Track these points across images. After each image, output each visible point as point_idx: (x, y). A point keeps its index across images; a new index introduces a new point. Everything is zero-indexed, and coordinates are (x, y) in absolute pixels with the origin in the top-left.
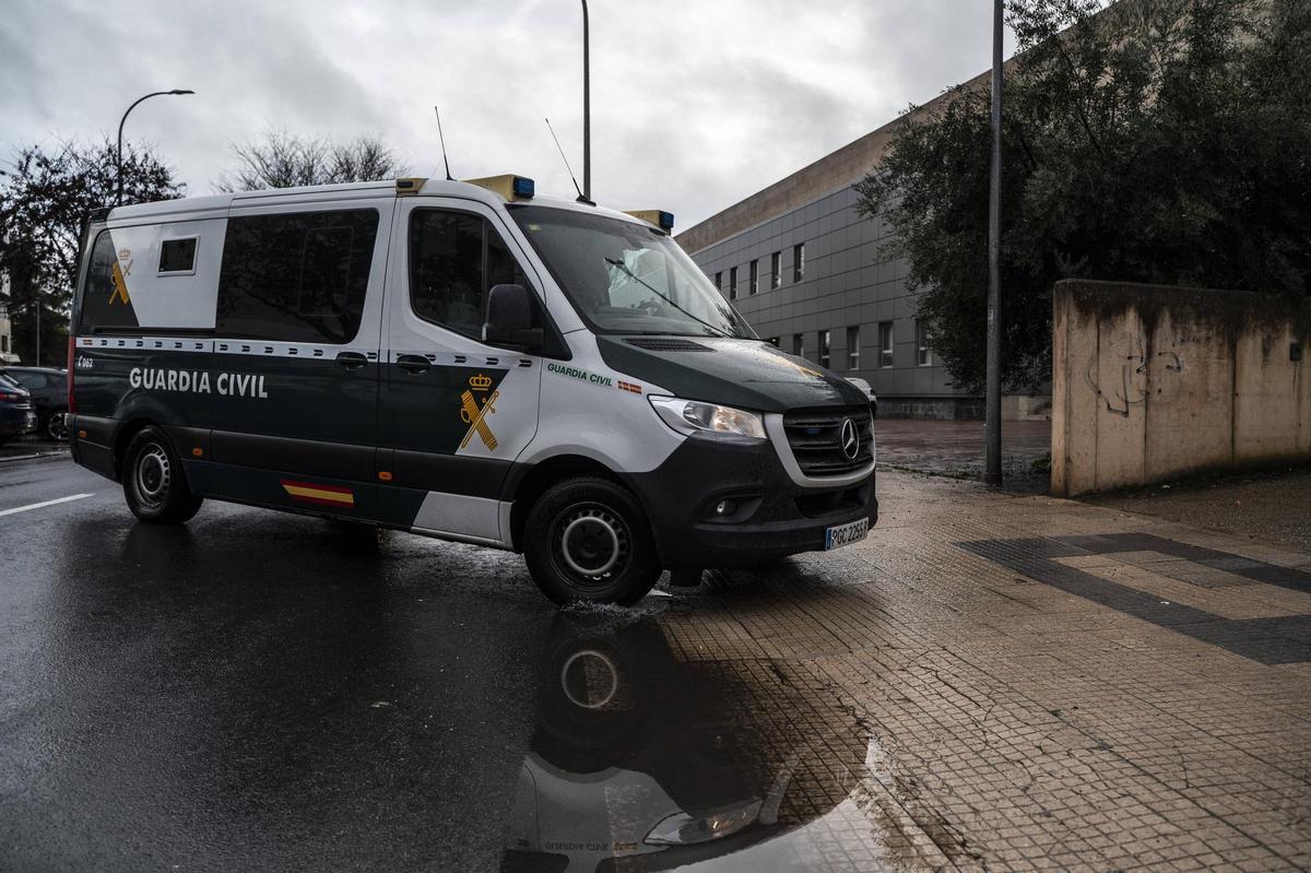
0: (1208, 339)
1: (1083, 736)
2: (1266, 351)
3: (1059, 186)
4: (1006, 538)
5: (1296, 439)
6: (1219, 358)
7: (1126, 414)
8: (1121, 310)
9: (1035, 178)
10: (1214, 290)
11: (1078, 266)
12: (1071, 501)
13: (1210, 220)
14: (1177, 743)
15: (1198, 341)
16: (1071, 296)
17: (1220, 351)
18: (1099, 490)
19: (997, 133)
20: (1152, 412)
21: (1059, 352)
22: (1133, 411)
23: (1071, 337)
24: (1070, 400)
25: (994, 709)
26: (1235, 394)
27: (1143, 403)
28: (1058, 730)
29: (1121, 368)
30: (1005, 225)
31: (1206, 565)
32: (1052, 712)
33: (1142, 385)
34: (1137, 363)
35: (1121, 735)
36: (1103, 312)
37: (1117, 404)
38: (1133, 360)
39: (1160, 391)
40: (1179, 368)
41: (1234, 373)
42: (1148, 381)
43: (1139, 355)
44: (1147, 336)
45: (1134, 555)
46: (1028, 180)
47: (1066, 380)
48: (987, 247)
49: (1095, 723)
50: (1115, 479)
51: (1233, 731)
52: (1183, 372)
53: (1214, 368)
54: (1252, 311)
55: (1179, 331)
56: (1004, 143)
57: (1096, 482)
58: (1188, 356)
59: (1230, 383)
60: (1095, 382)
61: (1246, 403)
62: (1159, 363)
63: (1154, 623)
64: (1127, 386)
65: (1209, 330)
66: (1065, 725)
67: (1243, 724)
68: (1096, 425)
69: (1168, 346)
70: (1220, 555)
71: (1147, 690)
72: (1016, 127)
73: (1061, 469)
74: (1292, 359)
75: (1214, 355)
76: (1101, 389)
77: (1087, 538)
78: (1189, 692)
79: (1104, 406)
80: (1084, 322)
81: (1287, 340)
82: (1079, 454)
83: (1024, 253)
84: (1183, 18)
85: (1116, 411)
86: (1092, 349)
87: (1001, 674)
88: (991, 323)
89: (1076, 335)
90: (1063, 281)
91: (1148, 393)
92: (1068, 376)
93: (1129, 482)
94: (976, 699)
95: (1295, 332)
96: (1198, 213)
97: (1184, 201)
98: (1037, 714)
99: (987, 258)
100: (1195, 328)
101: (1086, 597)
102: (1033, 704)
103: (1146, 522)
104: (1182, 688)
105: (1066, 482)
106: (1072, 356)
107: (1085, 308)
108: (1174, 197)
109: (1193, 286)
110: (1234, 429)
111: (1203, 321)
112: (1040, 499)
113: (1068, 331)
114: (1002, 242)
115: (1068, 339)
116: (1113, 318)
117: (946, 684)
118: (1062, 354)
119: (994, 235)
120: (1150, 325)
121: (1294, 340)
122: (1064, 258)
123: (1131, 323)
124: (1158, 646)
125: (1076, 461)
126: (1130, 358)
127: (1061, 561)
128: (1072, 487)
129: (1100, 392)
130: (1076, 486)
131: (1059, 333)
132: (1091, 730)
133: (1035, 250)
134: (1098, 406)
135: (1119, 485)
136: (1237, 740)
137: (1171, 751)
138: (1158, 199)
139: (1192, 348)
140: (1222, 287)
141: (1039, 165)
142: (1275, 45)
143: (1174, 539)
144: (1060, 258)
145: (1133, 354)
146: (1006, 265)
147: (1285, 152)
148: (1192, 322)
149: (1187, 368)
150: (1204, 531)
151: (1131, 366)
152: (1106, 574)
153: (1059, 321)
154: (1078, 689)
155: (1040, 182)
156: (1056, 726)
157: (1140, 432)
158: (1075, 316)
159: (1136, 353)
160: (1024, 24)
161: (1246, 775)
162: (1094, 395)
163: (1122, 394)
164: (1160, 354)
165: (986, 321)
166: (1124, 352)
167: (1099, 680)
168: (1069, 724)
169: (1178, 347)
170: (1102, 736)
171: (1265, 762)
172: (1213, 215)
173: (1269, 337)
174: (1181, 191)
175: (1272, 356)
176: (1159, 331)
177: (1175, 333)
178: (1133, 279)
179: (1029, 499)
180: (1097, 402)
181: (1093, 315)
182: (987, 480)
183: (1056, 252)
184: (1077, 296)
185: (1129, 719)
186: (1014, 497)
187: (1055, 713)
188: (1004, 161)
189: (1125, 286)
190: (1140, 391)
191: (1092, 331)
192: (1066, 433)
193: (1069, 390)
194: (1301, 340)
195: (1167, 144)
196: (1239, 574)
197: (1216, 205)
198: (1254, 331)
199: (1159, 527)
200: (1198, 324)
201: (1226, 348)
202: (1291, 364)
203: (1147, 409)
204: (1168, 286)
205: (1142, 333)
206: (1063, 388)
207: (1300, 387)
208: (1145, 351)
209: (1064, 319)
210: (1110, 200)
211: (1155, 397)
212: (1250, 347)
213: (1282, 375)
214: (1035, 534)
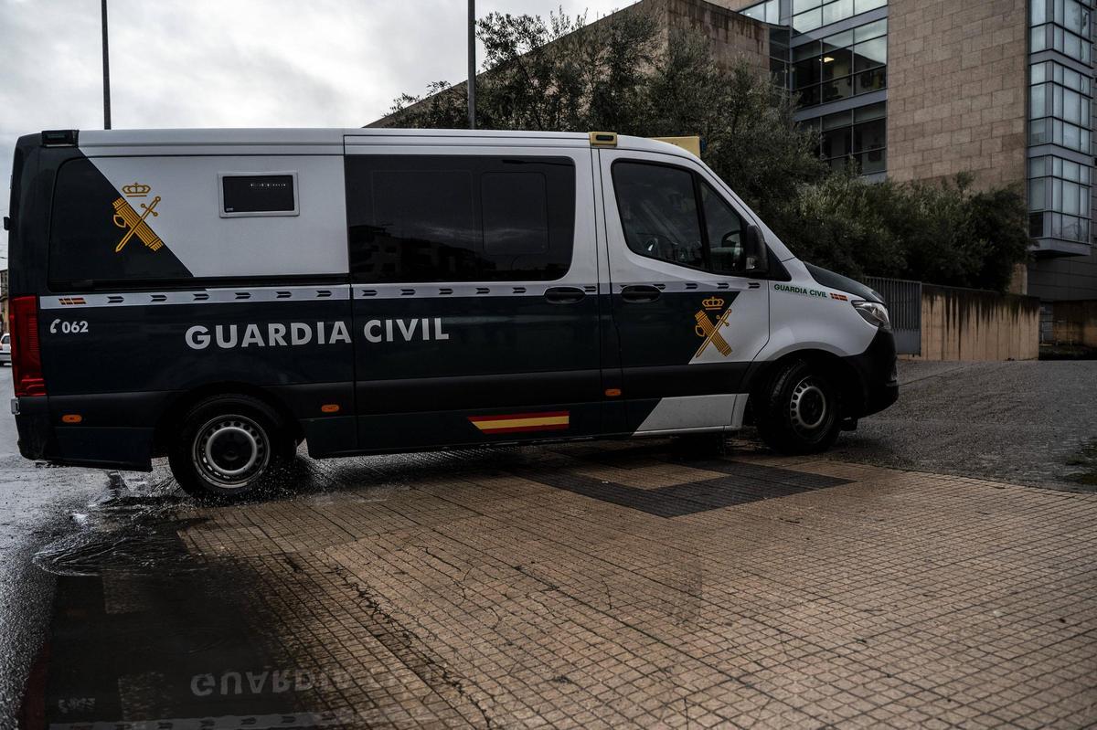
1: (538, 582)
14: (604, 579)
19: (473, 124)
25: (472, 572)
28: (520, 580)
35: (566, 579)
49: (547, 572)
51: (642, 566)
66: (524, 576)
67: (649, 560)
71: (585, 545)
78: (614, 542)
87: (477, 544)
94: (458, 566)
98: (504, 571)
102: (501, 564)
104: (609, 540)
117: (433, 557)
124: (593, 512)
132: (544, 577)
136: (645, 571)
137: (600, 585)
154: (535, 549)
156: (518, 578)
160: (491, 39)
168: (527, 575)
170: (552, 580)
185: (571, 566)
187: (517, 568)
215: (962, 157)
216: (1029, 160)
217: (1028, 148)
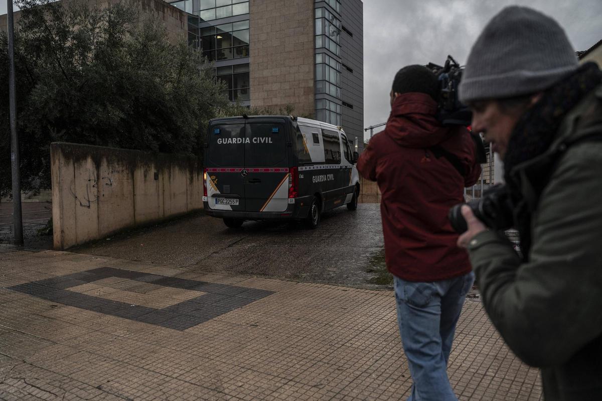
0: (123, 171)
1: (118, 398)
2: (145, 176)
3: (50, 94)
4: (38, 280)
5: (158, 213)
6: (127, 179)
7: (89, 207)
8: (85, 158)
9: (37, 88)
10: (123, 149)
11: (60, 135)
12: (65, 252)
13: (121, 118)
14: (161, 387)
15: (119, 172)
16: (60, 151)
17: (128, 176)
18: (78, 245)
19: (12, 60)
20: (101, 205)
21: (55, 178)
22: (92, 205)
23: (61, 170)
24: (62, 202)
25: (66, 395)
26: (134, 195)
27: (96, 201)
28: (104, 398)
29: (86, 185)
30: (19, 110)
31: (139, 281)
32: (97, 388)
33: (96, 193)
34: (93, 183)
35: (135, 391)
36: (76, 158)
37: (85, 202)
38: (91, 181)
39: (103, 195)
40: (111, 184)
41: (134, 186)
42: (98, 191)
43: (94, 179)
44: (97, 169)
45: (106, 280)
46: (33, 90)
47: (60, 192)
48: (9, 120)
49: (120, 387)
50: (85, 238)
51: (181, 373)
52: (113, 186)
53: (125, 184)
54: (139, 159)
55: (111, 167)
56: (16, 67)
57: (76, 241)
58: (115, 178)
59: (132, 190)
60: (74, 193)
61: (139, 198)
62: (103, 182)
63: (127, 319)
64: (89, 194)
65: (123, 167)
66: (106, 393)
67: (183, 367)
68: (75, 213)
69: (106, 174)
70: (143, 274)
71: (138, 360)
72: (22, 59)
73: (59, 236)
74: (155, 179)
75: (125, 178)
76: (77, 196)
77: (80, 274)
78: (156, 355)
79: (78, 203)
80: (67, 163)
81: (153, 171)
82: (67, 228)
83: (31, 125)
84: (102, 22)
85: (84, 206)
86: (72, 176)
87: (62, 370)
88: (14, 160)
89: (64, 170)
90: (56, 143)
91: (98, 197)
92: (61, 190)
93: (92, 239)
94: (54, 391)
95: (155, 168)
96: (116, 115)
97: (109, 108)
98: (90, 391)
99: (9, 125)
100: (117, 166)
101: (91, 310)
102: (86, 385)
103: (105, 260)
104: (152, 354)
105: (62, 242)
106: (62, 180)
107: (67, 157)
108: (105, 106)
109: (115, 147)
110: (134, 210)
111: (120, 163)
112: (48, 252)
113: (59, 168)
114: (17, 118)
115: (60, 172)
116: (81, 161)
117: (33, 386)
118: (57, 179)
119: (13, 114)
120: (98, 165)
121: (156, 171)
122: (53, 129)
123: (89, 164)
124: (133, 332)
125: (66, 232)
126: (89, 180)
127: (72, 289)
128: (65, 244)
129: (76, 197)
130: (67, 244)
131: (54, 169)
132: (120, 393)
133: (37, 124)
134: (76, 204)
135: (87, 240)
136: (184, 377)
137: (160, 393)
138: (98, 106)
139: (116, 175)
140: (126, 148)
141: (39, 82)
142: (142, 44)
143: (122, 269)
144: (51, 131)
145: (91, 179)
146: (21, 131)
147: (148, 91)
148: (116, 163)
149: (114, 184)
150: (133, 262)
151: (90, 184)
152: (95, 294)
153: (54, 163)
154: (106, 369)
155: (39, 91)
156: (102, 396)
157: (95, 215)
158: (62, 160)
159: (92, 178)
160: (25, 7)
161: (194, 396)
162: (74, 199)
163: (87, 198)
164: (103, 178)
165: (10, 159)
166: (87, 178)
167: (114, 360)
168: (108, 393)
169: (110, 174)
170: (126, 395)
171: (199, 386)
172: (122, 115)
173: (146, 170)
174: (108, 103)
175: (148, 178)
176: (102, 168)
177: (109, 169)
178: (88, 142)
179: (42, 253)
180: (75, 202)
181: (71, 160)
182: (15, 243)
183: (49, 127)
184: (63, 151)
185: (135, 380)
186: (34, 252)
187: (99, 388)
188: (16, 76)
189: (86, 146)
190: (95, 196)
191: (71, 167)
192: (61, 218)
193: (61, 197)
194: (158, 171)
195: (101, 81)
196: (154, 283)
197: (123, 111)
198: (140, 167)
199: (113, 262)
200: (118, 164)
201: (130, 175)
202: (155, 181)
203: (98, 204)
204: (104, 147)
205: (94, 169)
206: (58, 195)
207: (158, 191)
208: (96, 176)
209: (57, 161)
210: (75, 104)
211: (102, 198)
212: (139, 174)
213: (152, 186)
214: (53, 275)
215: (286, 96)
216: (316, 100)
217: (315, 94)
